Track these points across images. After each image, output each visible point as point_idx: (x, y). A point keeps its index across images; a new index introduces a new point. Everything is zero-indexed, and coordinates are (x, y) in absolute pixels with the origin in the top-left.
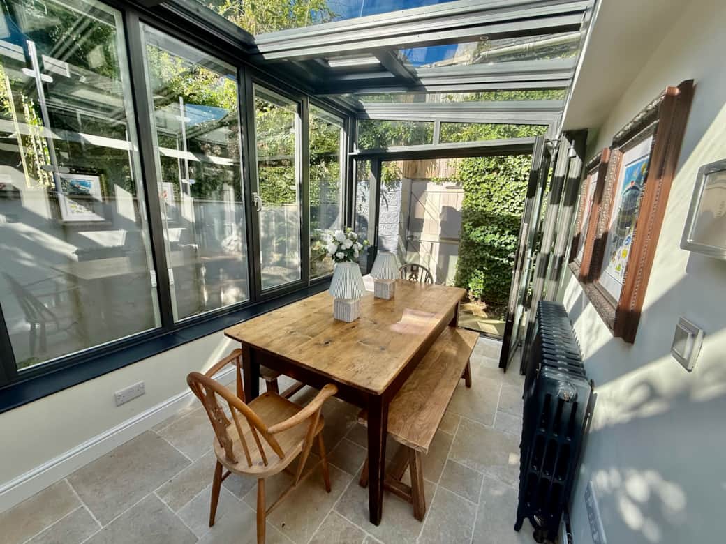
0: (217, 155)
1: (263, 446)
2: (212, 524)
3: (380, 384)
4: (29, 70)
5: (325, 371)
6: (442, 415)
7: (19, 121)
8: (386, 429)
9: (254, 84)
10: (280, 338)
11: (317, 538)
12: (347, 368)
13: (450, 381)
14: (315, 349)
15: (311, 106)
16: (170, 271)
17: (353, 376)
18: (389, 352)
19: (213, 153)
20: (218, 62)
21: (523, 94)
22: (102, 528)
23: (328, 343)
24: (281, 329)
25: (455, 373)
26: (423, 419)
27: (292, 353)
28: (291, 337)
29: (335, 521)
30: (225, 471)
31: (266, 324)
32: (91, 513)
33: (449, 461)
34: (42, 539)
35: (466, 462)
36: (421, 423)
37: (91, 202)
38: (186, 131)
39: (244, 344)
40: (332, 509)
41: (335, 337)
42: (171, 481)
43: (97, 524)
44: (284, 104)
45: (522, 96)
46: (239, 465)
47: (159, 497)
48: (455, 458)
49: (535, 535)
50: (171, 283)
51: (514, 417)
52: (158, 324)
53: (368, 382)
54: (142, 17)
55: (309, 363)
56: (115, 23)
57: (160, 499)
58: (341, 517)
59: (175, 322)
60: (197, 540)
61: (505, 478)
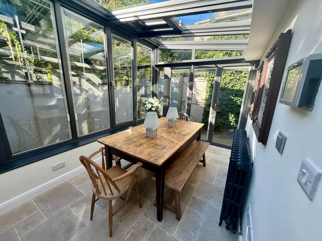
0: (98, 65)
1: (111, 188)
2: (91, 219)
3: (160, 162)
4: (15, 28)
5: (138, 156)
6: (189, 177)
7: (13, 51)
8: (164, 182)
9: (112, 33)
10: (120, 143)
11: (134, 226)
12: (147, 156)
13: (194, 163)
14: (135, 148)
15: (137, 43)
16: (76, 115)
17: (149, 159)
18: (167, 149)
19: (96, 64)
20: (96, 24)
21: (234, 37)
22: (47, 219)
23: (140, 145)
24: (121, 139)
25: (197, 160)
26: (181, 178)
27: (125, 149)
28: (126, 142)
29: (143, 220)
30: (97, 198)
31: (115, 137)
32: (42, 214)
33: (193, 197)
34: (22, 223)
35: (200, 197)
36: (179, 179)
37: (43, 86)
38: (84, 55)
39: (106, 145)
40: (142, 215)
41: (144, 143)
42: (75, 202)
43: (44, 218)
44: (125, 42)
45: (233, 38)
46: (101, 194)
47: (70, 208)
48: (196, 195)
49: (226, 227)
50: (76, 120)
51: (223, 179)
52: (71, 138)
53: (155, 161)
54: (61, 4)
55: (132, 153)
56: (50, 7)
57: (70, 209)
58: (145, 218)
59: (78, 137)
60: (85, 225)
61: (217, 204)
